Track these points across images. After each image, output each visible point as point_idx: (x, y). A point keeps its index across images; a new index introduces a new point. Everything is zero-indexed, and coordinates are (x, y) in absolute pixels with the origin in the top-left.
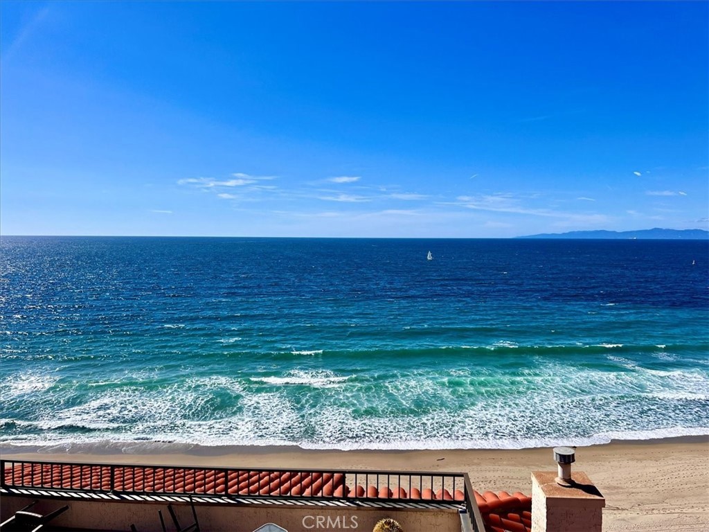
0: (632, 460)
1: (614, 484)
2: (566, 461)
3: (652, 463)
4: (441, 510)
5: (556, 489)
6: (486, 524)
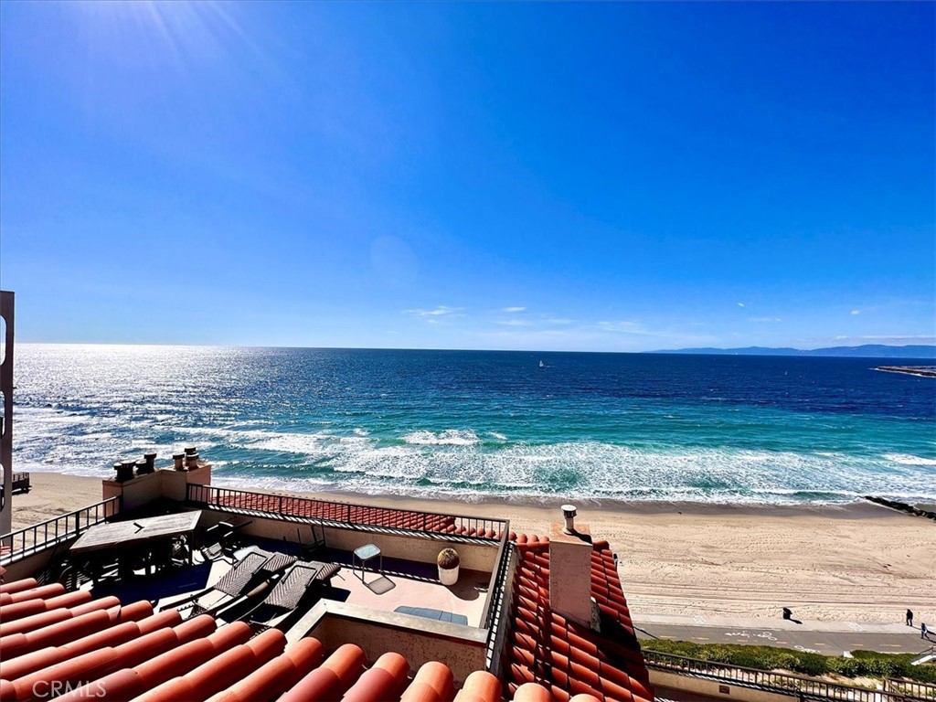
0: (727, 526)
1: (711, 543)
2: (569, 515)
4: (489, 546)
5: (561, 536)
6: (521, 558)
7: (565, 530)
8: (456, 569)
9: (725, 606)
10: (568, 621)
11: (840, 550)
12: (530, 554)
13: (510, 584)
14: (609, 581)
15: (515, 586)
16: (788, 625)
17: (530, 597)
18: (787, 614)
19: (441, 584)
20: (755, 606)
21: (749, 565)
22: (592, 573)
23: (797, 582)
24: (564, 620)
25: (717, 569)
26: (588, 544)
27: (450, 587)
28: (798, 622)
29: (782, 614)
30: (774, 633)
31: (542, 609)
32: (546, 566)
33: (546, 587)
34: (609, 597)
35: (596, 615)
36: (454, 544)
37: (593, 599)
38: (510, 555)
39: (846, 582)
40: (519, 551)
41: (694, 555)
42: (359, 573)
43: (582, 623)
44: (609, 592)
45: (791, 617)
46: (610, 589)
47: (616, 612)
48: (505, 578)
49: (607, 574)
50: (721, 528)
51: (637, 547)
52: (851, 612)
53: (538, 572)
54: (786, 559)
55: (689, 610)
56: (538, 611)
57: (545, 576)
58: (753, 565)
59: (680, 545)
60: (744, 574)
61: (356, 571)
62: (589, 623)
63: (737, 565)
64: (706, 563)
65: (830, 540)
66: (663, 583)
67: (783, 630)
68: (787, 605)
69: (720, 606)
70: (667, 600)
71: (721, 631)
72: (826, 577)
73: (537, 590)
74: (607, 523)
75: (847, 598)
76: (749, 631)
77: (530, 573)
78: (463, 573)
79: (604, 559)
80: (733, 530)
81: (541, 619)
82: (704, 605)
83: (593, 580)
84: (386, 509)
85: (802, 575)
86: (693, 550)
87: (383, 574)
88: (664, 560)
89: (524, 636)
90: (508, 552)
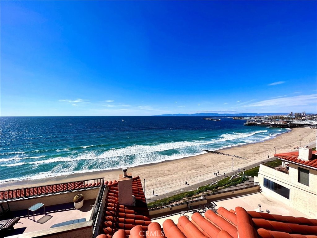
1: (170, 169)
2: (125, 171)
3: (177, 164)
4: (96, 189)
5: (122, 178)
6: (109, 190)
7: (124, 176)
8: (82, 201)
9: (173, 186)
10: (125, 206)
11: (197, 164)
12: (112, 188)
13: (104, 200)
14: (139, 189)
15: (106, 200)
16: (187, 186)
17: (112, 202)
18: (186, 183)
19: (75, 209)
20: (179, 183)
21: (178, 173)
22: (133, 187)
23: (188, 174)
24: (124, 206)
25: (171, 176)
26: (131, 179)
27: (79, 209)
28: (188, 184)
29: (185, 184)
30: (184, 189)
31: (116, 205)
32: (117, 190)
33: (117, 197)
34: (139, 194)
35: (134, 201)
36: (81, 192)
37: (134, 196)
38: (104, 190)
39: (198, 171)
40: (108, 188)
41: (166, 173)
42: (32, 218)
43: (130, 205)
44: (139, 192)
45: (187, 183)
46: (139, 191)
47: (141, 198)
48: (102, 199)
49: (138, 186)
50: (172, 164)
51: (151, 175)
52: (198, 178)
53: (115, 193)
54: (186, 169)
55: (164, 189)
56: (115, 206)
57: (117, 193)
58: (179, 172)
59: (162, 172)
60: (177, 175)
61: (30, 218)
62: (132, 204)
63: (176, 173)
64: (169, 175)
65: (195, 162)
66: (158, 184)
67: (186, 188)
68: (186, 181)
69: (172, 186)
70: (159, 188)
71: (172, 192)
72: (194, 171)
73: (114, 199)
74: (142, 170)
75: (198, 175)
76: (179, 190)
77: (112, 194)
78: (85, 202)
79: (138, 182)
80: (175, 164)
81: (115, 208)
82: (168, 187)
83: (133, 190)
84: (58, 184)
85: (189, 172)
86: (166, 172)
87: (46, 214)
88: (158, 177)
89: (109, 217)
90: (104, 189)
